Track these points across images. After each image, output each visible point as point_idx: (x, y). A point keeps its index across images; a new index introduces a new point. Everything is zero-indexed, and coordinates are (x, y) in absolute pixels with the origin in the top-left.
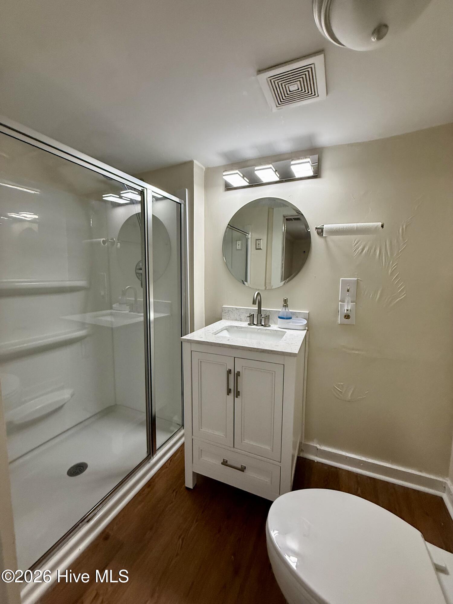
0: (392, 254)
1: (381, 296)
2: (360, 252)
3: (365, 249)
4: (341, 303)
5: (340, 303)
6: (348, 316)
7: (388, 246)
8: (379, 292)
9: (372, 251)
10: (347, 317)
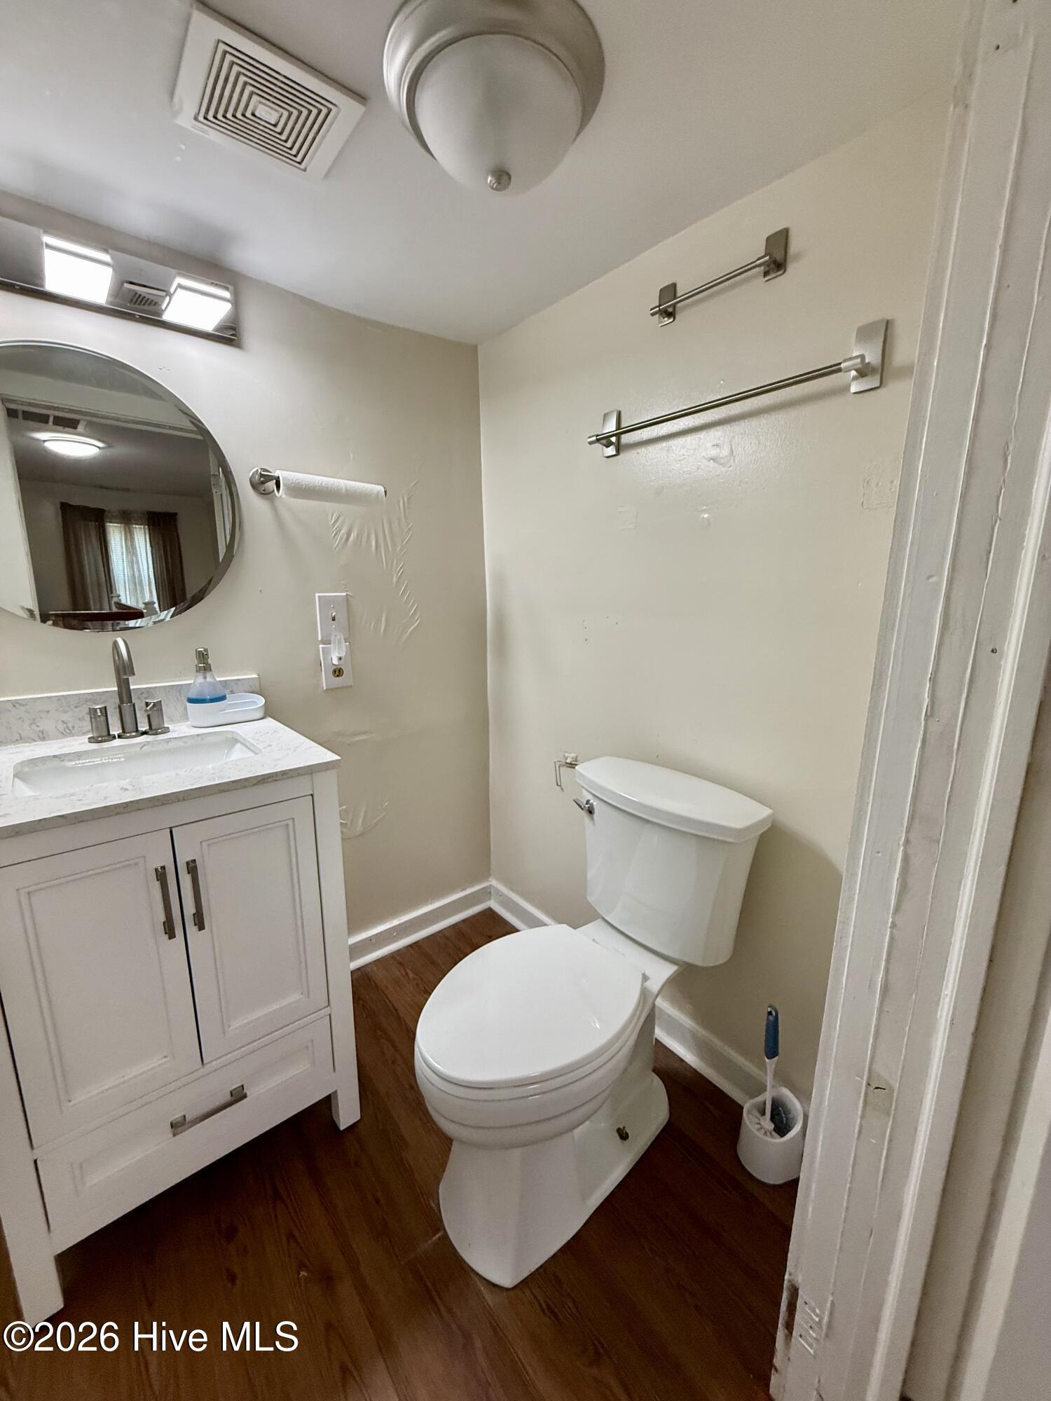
0: (394, 545)
1: (387, 625)
2: (344, 539)
3: (352, 535)
4: (323, 646)
5: (321, 646)
6: (339, 671)
7: (387, 532)
8: (384, 619)
9: (364, 540)
10: (337, 673)
